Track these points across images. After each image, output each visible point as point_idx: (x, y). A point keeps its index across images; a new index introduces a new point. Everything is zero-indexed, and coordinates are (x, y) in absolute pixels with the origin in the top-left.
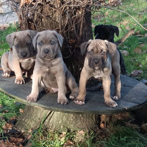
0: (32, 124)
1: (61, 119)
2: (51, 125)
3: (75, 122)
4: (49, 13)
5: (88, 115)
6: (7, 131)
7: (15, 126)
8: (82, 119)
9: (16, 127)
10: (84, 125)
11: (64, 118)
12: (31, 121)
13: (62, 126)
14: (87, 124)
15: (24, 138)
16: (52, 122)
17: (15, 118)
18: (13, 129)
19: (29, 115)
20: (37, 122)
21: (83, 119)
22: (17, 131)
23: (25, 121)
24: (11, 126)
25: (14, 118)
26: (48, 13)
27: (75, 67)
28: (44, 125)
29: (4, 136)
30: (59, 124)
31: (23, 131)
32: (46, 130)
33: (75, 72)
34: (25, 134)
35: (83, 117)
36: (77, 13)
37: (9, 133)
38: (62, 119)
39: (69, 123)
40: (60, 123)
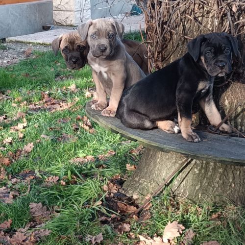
0: (151, 186)
1: (199, 183)
2: (182, 191)
3: (221, 190)
4: (198, 13)
5: (242, 182)
6: (110, 194)
7: (123, 187)
8: (233, 186)
9: (123, 189)
10: (236, 197)
11: (205, 181)
12: (150, 182)
13: (200, 195)
14: (240, 194)
15: (137, 207)
16: (184, 186)
17: (120, 177)
18: (118, 192)
19: (146, 173)
20: (160, 184)
21: (235, 186)
22: (126, 195)
23: (140, 181)
24: (115, 187)
25: (118, 176)
26: (196, 13)
27: (229, 103)
28: (172, 191)
29: (106, 201)
30: (195, 191)
31: (135, 197)
32: (174, 198)
33: (228, 110)
34: (139, 202)
35: (234, 183)
36: (241, 18)
37: (113, 197)
38: (201, 183)
39: (212, 191)
40: (197, 188)
